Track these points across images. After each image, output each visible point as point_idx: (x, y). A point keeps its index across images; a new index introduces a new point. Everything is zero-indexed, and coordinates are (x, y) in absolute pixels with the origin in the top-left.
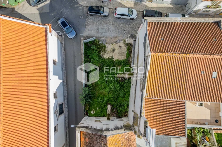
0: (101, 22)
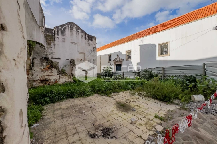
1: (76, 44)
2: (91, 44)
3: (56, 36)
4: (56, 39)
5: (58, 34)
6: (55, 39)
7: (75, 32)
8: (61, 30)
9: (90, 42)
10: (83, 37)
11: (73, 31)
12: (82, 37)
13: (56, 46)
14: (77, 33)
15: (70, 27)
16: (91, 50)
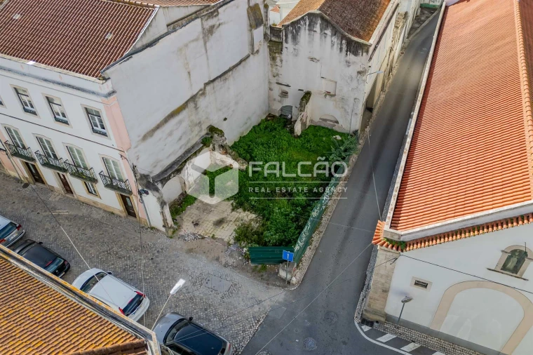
0: (206, 310)
1: (318, 61)
2: (354, 63)
3: (285, 45)
4: (284, 50)
5: (286, 42)
6: (282, 50)
7: (317, 36)
8: (292, 32)
9: (351, 57)
10: (335, 46)
11: (315, 34)
12: (333, 45)
13: (284, 62)
14: (323, 37)
15: (309, 25)
16: (352, 78)
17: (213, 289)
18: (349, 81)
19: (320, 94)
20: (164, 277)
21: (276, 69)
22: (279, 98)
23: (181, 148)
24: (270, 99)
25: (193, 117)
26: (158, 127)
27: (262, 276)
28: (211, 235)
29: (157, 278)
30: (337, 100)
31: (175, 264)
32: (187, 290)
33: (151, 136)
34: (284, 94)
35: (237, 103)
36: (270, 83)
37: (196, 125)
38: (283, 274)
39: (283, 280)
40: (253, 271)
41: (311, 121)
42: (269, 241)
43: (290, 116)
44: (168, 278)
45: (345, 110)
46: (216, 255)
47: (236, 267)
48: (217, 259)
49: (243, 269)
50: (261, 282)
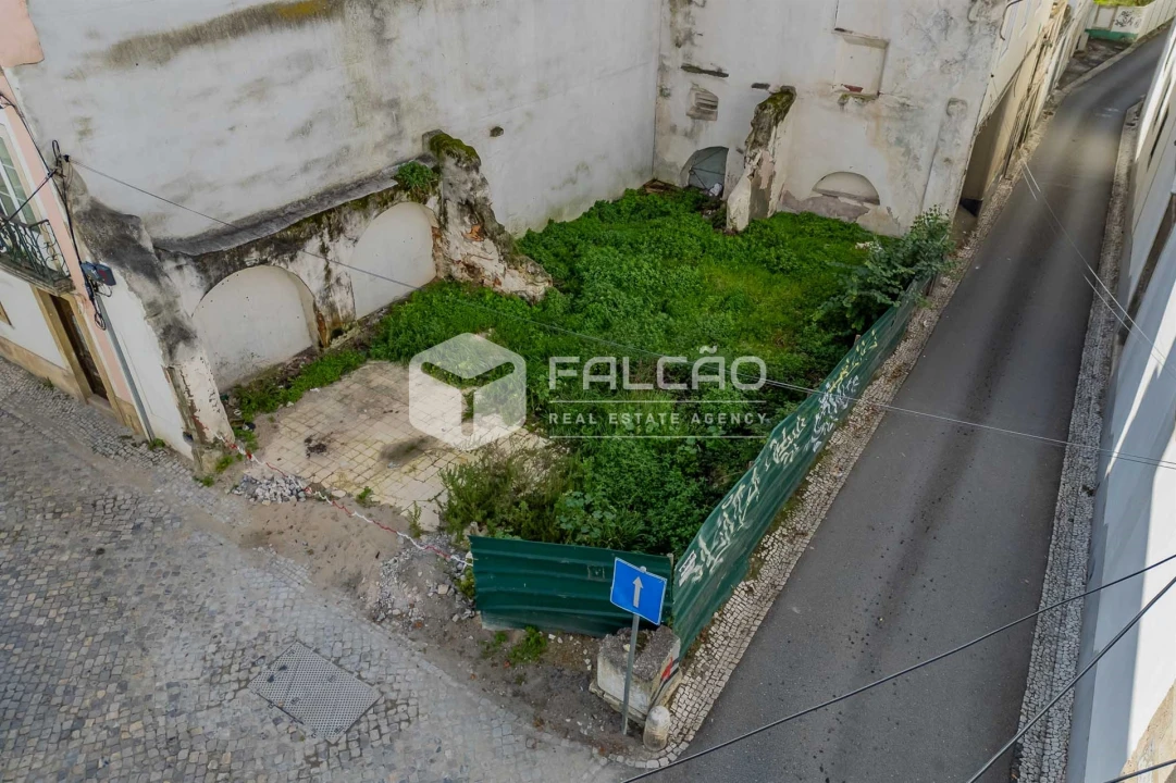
16: (948, 17)
17: (287, 713)
18: (934, 34)
19: (824, 94)
20: (104, 629)
21: (688, 14)
22: (687, 123)
23: (306, 169)
24: (660, 127)
25: (366, 68)
26: (196, 37)
27: (520, 679)
28: (360, 491)
29: (74, 630)
30: (885, 112)
31: (177, 580)
32: (174, 698)
33: (162, 60)
34: (706, 108)
35: (542, 92)
36: (662, 69)
37: (378, 105)
38: (610, 682)
39: (613, 714)
40: (484, 656)
41: (786, 197)
42: (577, 531)
43: (716, 190)
44: (116, 638)
45: (908, 152)
46: (351, 568)
47: (419, 625)
48: (352, 585)
49: (444, 639)
50: (509, 708)
